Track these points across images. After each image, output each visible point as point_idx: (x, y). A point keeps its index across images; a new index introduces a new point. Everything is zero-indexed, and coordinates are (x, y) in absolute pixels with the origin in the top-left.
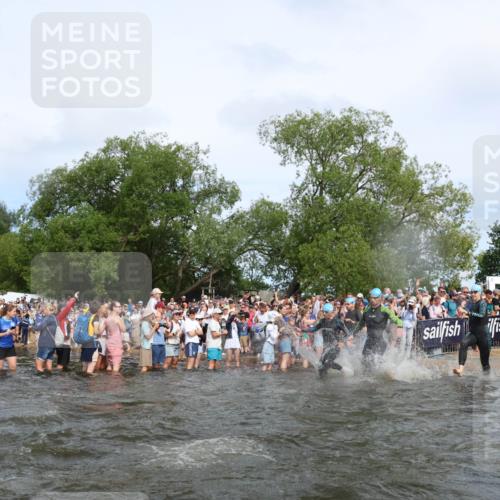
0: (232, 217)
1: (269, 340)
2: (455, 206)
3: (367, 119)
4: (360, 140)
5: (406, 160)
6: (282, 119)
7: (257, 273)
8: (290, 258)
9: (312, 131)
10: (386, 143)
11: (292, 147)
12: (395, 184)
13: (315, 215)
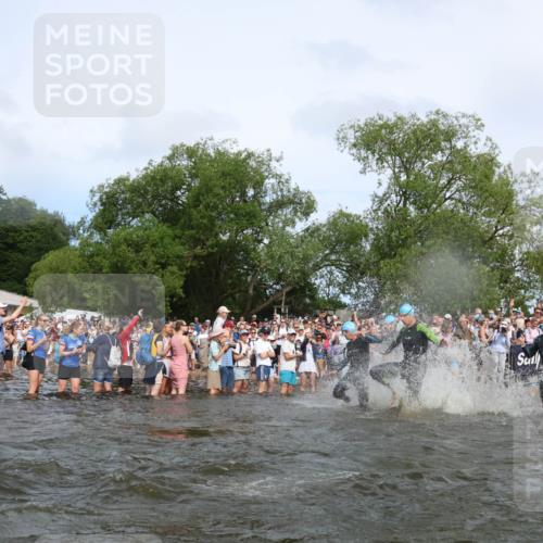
0: (307, 229)
3: (456, 122)
4: (448, 146)
5: (499, 167)
6: (362, 124)
7: (333, 291)
9: (395, 136)
10: (477, 149)
11: (373, 153)
12: (487, 194)
13: (399, 228)
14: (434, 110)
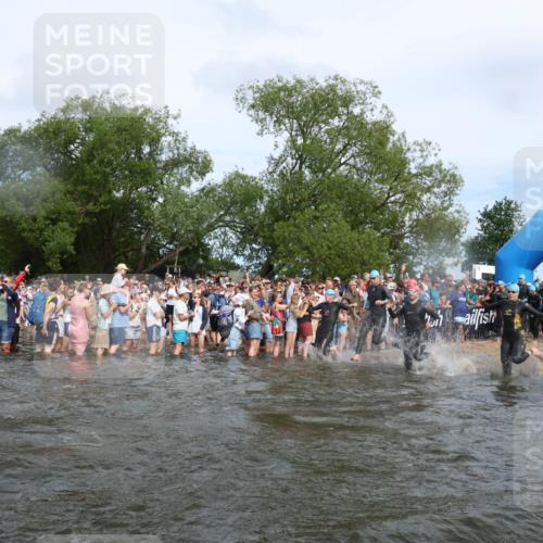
0: (203, 189)
1: (237, 325)
2: (444, 187)
3: (353, 89)
4: (345, 112)
5: (393, 135)
6: (261, 85)
7: (227, 252)
8: (264, 237)
9: (293, 99)
10: (373, 116)
11: (271, 115)
12: (381, 161)
13: (294, 191)
14: (332, 75)
